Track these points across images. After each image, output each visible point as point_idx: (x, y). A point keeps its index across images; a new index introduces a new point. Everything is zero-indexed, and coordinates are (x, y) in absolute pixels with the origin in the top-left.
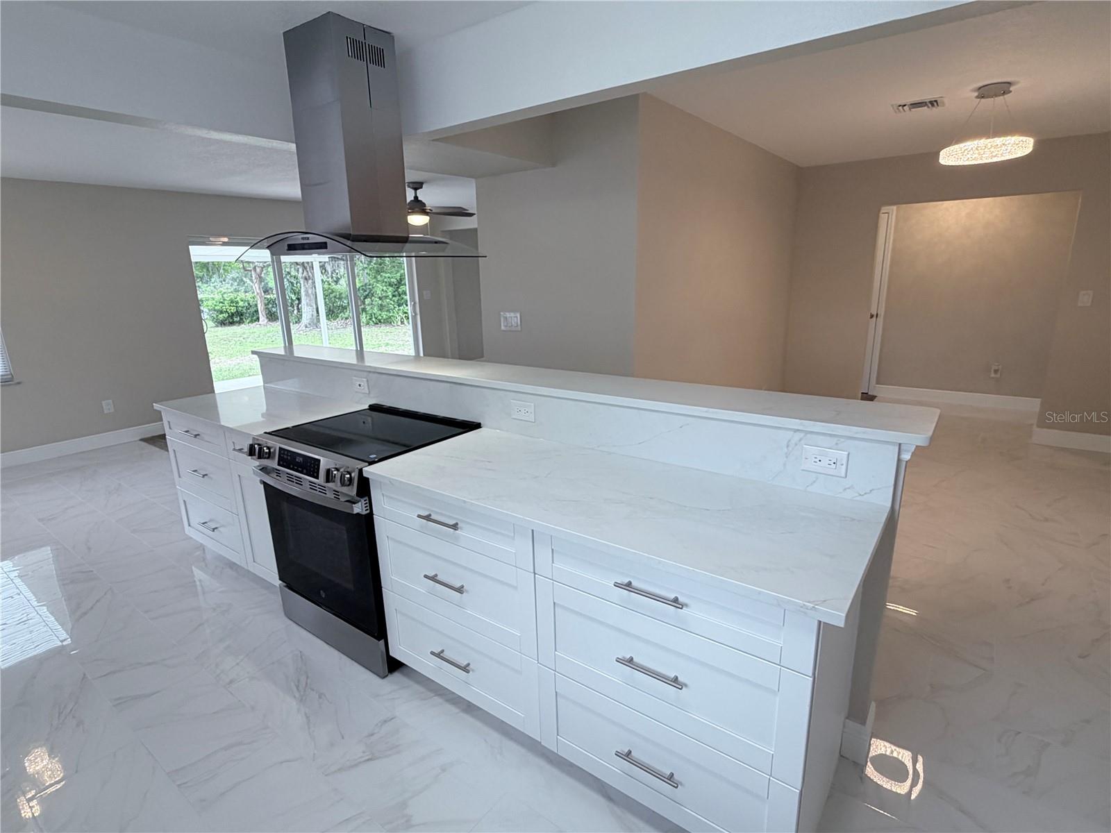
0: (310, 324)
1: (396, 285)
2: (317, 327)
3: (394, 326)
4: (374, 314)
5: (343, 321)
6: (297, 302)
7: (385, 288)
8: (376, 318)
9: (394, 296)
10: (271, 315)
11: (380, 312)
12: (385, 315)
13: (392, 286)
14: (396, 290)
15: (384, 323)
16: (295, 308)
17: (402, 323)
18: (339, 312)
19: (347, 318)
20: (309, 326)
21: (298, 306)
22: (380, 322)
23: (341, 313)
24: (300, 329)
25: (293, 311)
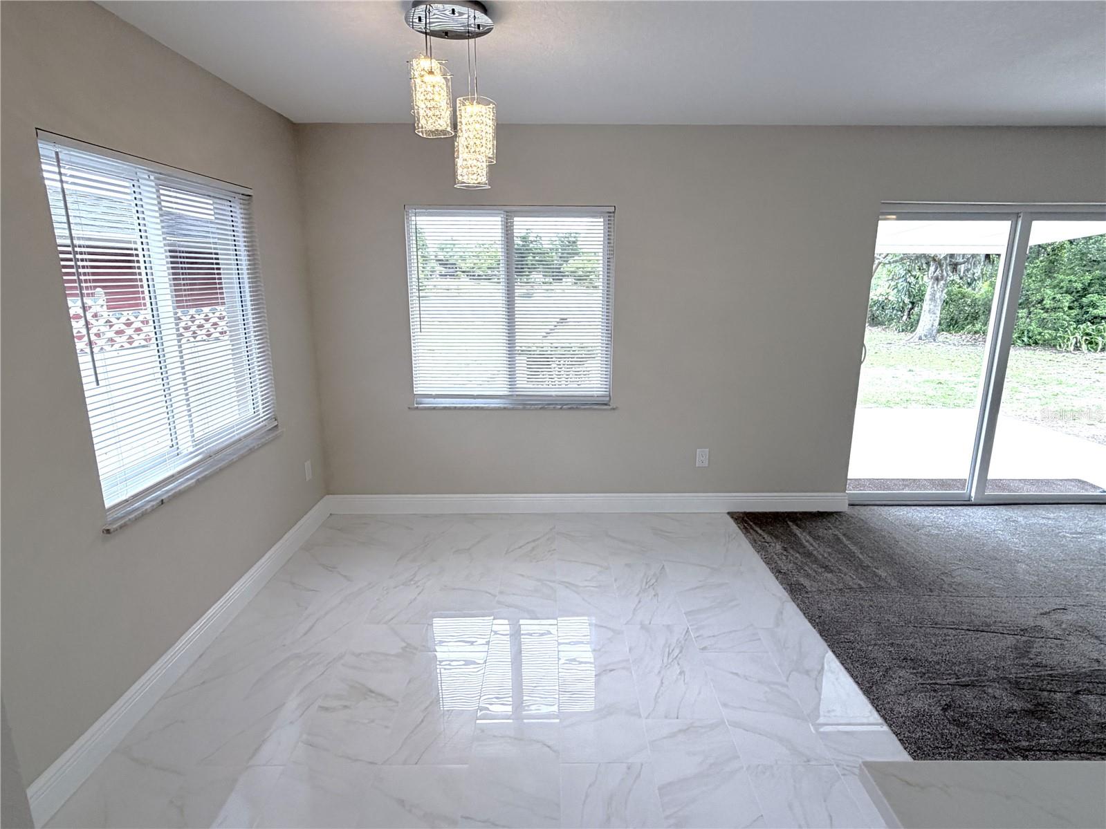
0: (926, 336)
1: (1078, 292)
2: (935, 340)
3: (1061, 352)
4: (1028, 331)
5: (970, 336)
6: (910, 306)
7: (1058, 296)
8: (1030, 338)
9: (1070, 308)
10: (873, 319)
11: (1040, 330)
12: (1047, 334)
13: (1071, 294)
14: (1076, 300)
15: (1043, 345)
16: (906, 313)
17: (1077, 348)
18: (966, 322)
19: (976, 333)
20: (923, 338)
21: (909, 311)
22: (1036, 343)
23: (968, 324)
24: (911, 340)
25: (902, 317)
